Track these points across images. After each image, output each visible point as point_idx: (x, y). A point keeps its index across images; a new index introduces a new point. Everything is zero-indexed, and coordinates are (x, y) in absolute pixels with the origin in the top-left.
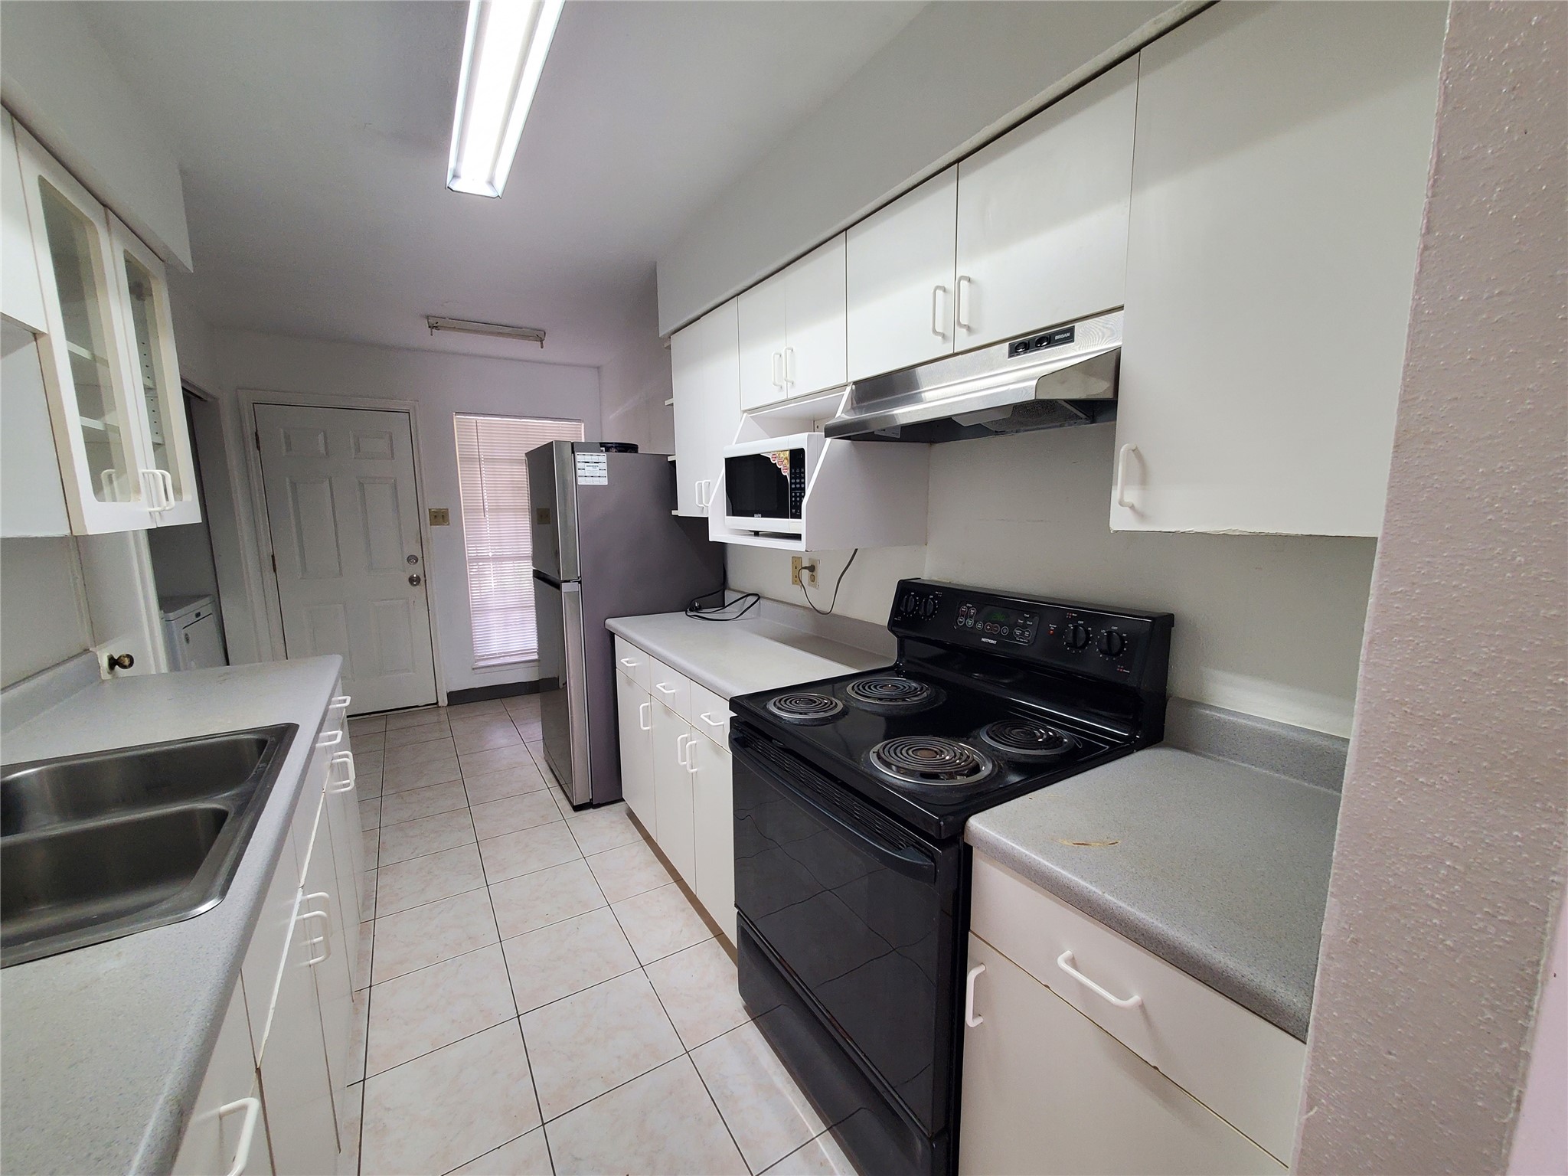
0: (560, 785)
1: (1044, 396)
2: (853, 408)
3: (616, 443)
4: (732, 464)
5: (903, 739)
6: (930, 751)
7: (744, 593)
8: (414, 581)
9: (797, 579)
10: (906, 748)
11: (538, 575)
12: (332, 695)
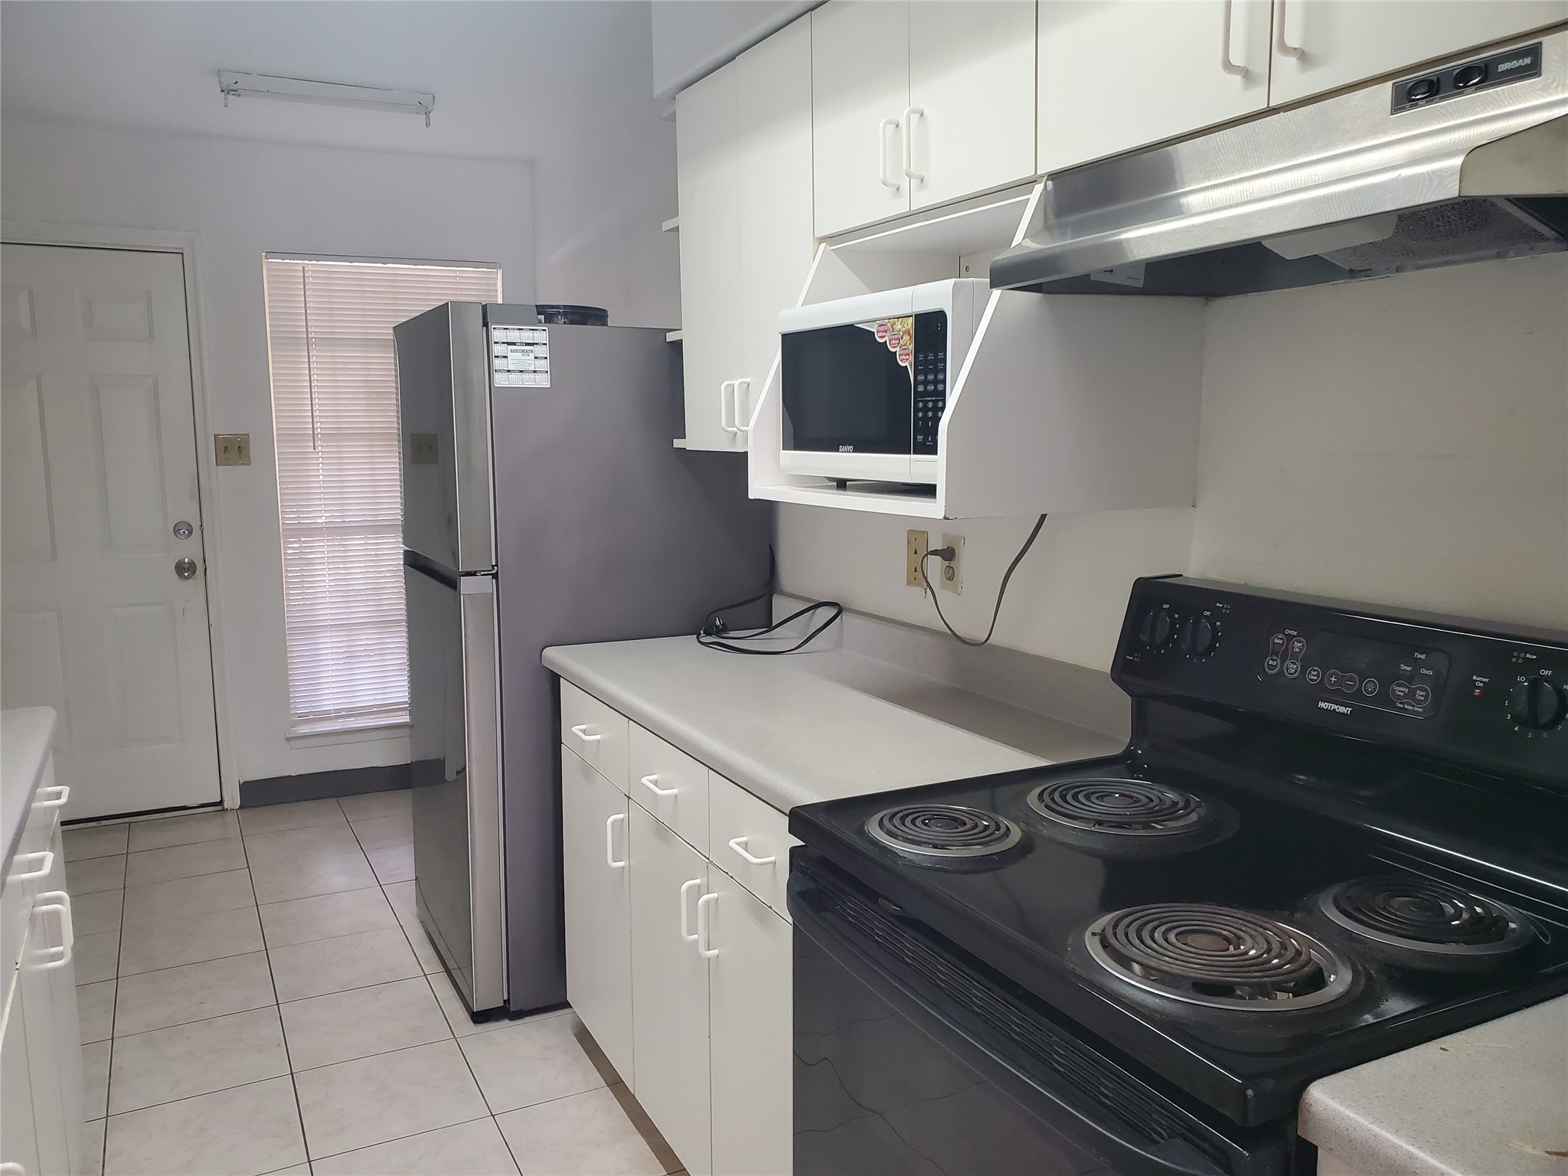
0: (448, 971)
1: (1476, 190)
2: (1048, 228)
3: (565, 307)
4: (795, 345)
5: (1155, 910)
6: (1215, 938)
7: (806, 600)
8: (185, 570)
9: (917, 575)
10: (1163, 928)
11: (414, 562)
12: (36, 785)
